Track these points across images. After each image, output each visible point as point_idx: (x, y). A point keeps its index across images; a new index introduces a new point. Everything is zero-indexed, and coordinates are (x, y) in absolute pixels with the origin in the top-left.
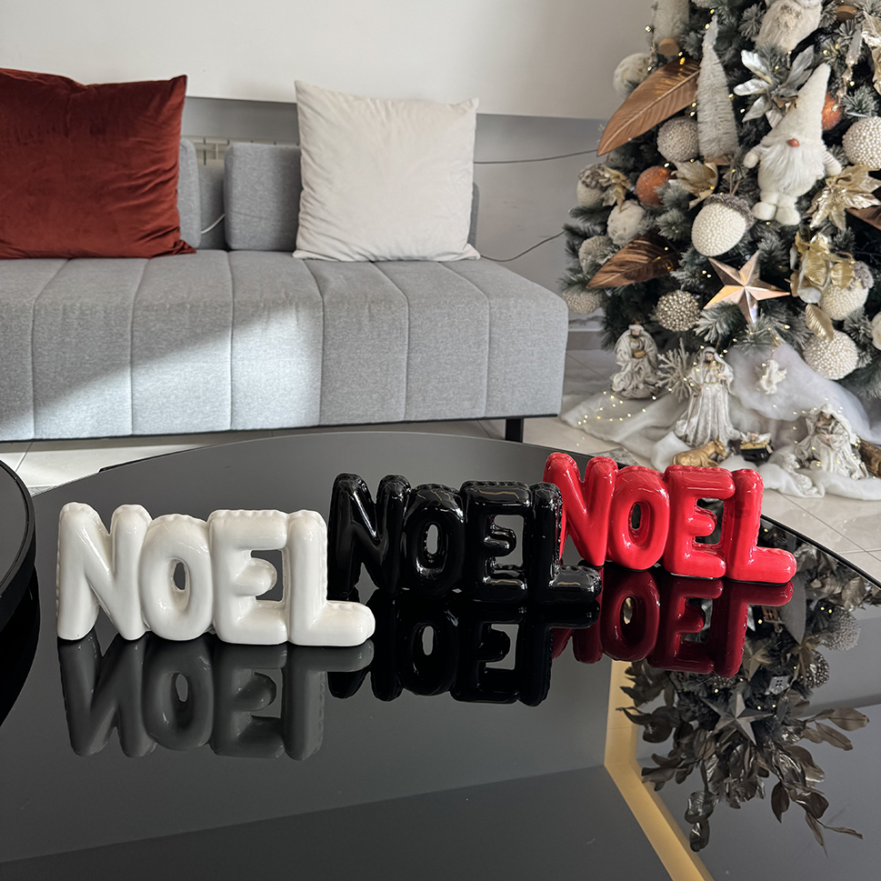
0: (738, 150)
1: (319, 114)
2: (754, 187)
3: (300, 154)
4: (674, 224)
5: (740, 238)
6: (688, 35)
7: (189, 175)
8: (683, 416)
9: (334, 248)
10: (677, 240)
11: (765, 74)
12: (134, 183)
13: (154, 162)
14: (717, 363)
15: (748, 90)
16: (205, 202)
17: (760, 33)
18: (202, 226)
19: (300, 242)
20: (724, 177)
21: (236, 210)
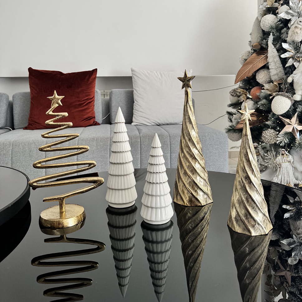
0: (285, 77)
1: (139, 77)
2: (292, 90)
3: (133, 91)
4: (265, 104)
5: (289, 107)
6: (263, 41)
7: (98, 100)
8: (275, 176)
9: (145, 121)
10: (266, 110)
11: (291, 50)
12: (80, 103)
13: (87, 96)
14: (286, 155)
15: (286, 56)
16: (103, 109)
17: (288, 37)
18: (103, 117)
19: (134, 119)
20: (281, 87)
21: (113, 111)
